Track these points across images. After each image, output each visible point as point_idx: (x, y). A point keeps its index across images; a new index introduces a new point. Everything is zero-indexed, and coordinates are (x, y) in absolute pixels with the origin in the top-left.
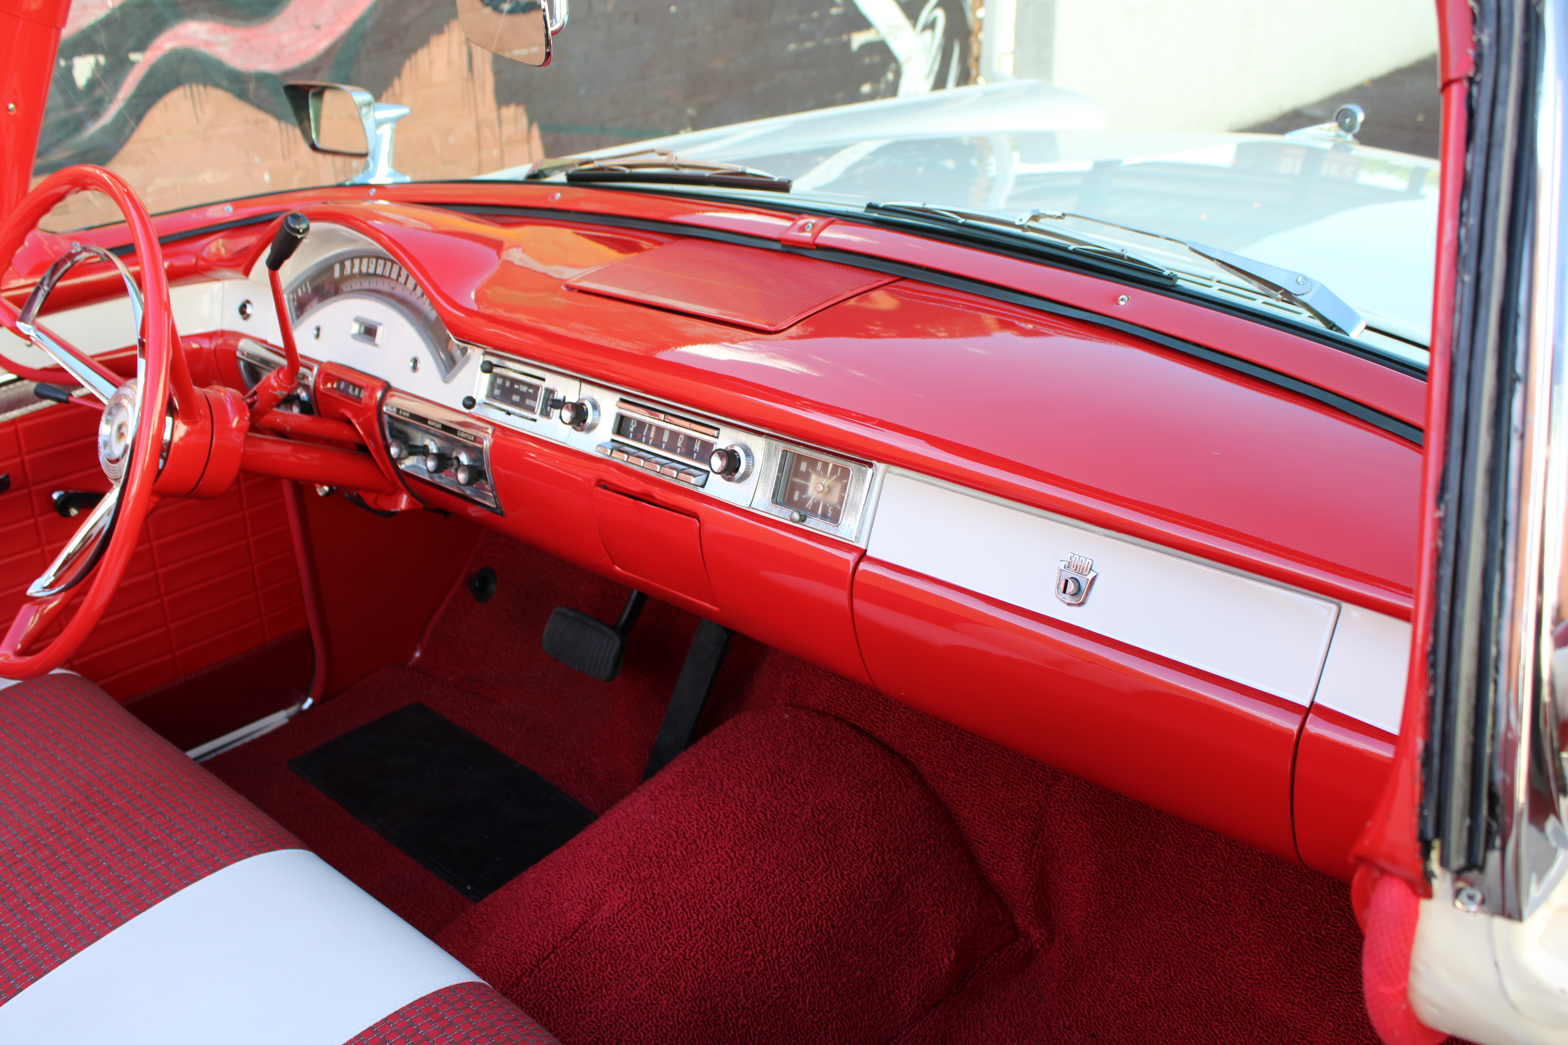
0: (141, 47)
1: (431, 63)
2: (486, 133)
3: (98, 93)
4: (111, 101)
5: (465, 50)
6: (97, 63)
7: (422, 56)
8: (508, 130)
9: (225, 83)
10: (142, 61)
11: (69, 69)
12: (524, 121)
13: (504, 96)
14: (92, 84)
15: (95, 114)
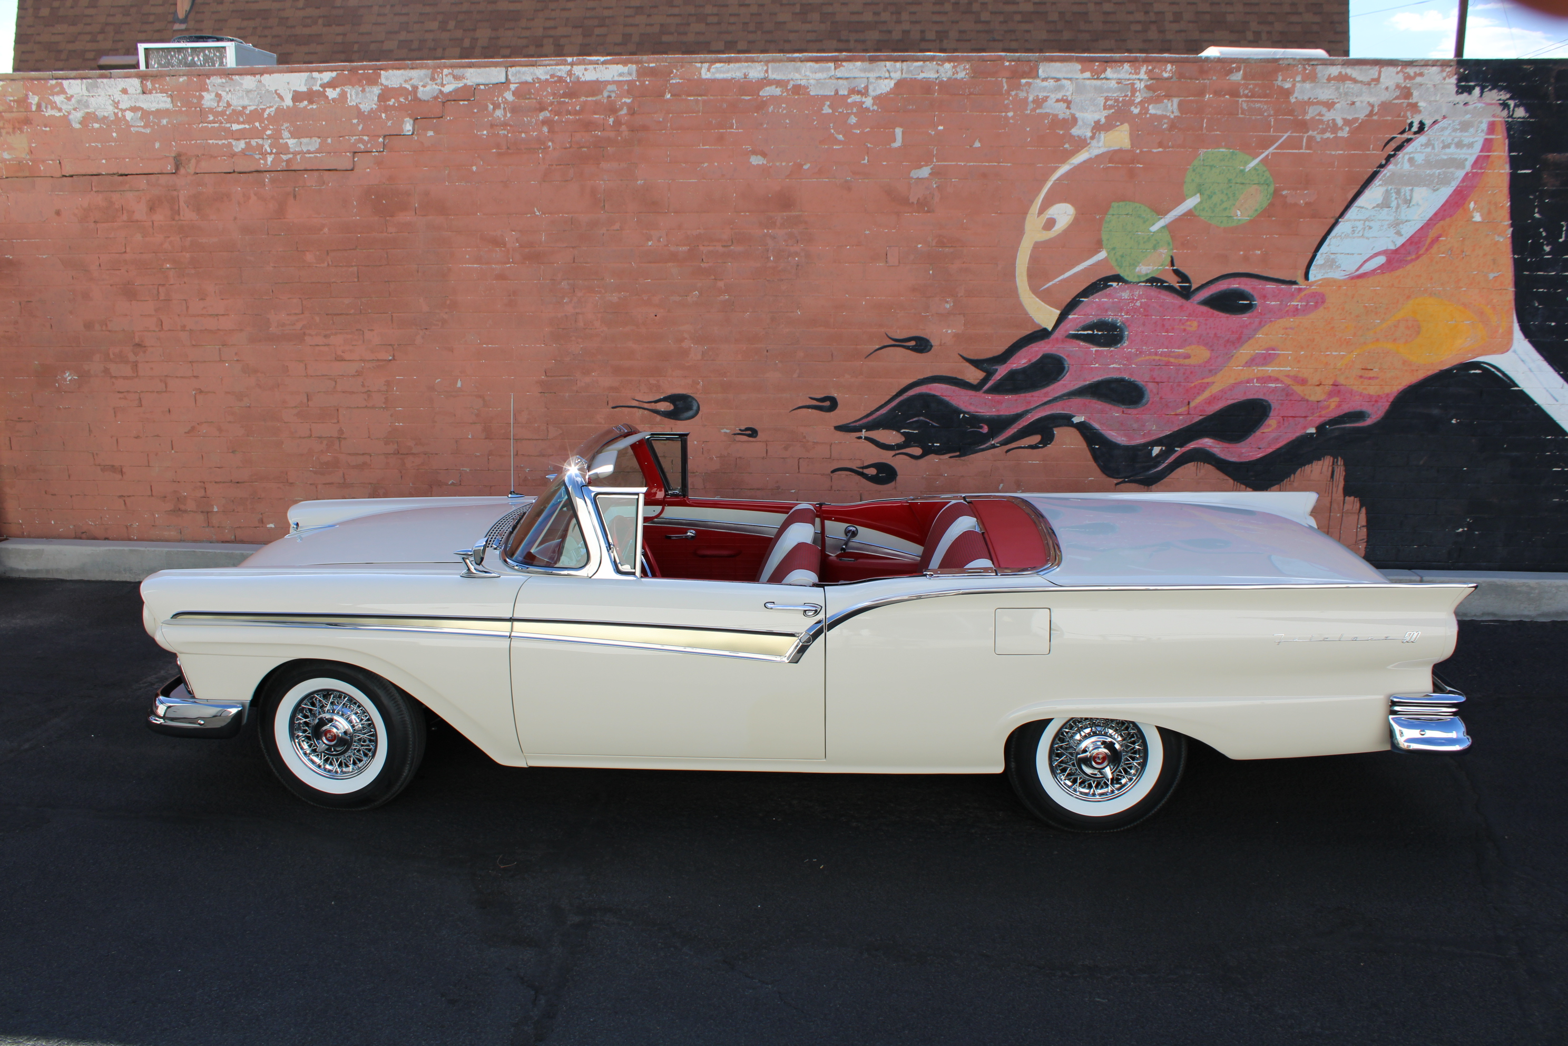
0: (1181, 446)
1: (1311, 471)
2: (1335, 506)
3: (1159, 459)
4: (1163, 463)
5: (1330, 469)
6: (1162, 449)
7: (1308, 468)
8: (1347, 507)
9: (1213, 463)
10: (1179, 451)
11: (1152, 450)
12: (1358, 505)
13: (1347, 492)
14: (1157, 456)
15: (1156, 467)
